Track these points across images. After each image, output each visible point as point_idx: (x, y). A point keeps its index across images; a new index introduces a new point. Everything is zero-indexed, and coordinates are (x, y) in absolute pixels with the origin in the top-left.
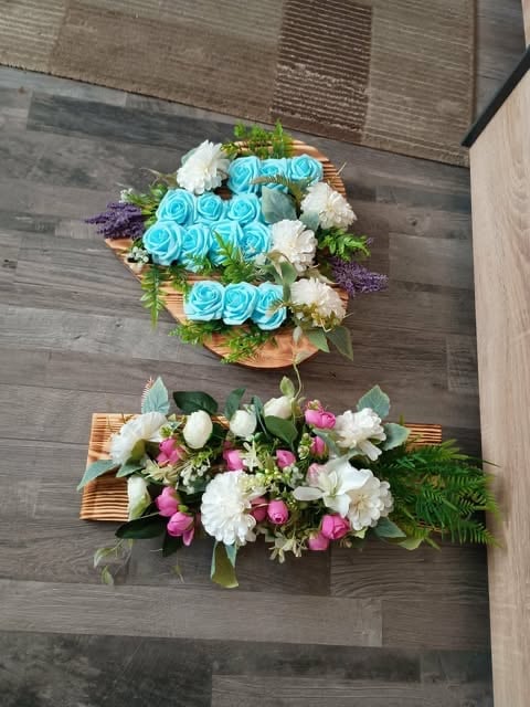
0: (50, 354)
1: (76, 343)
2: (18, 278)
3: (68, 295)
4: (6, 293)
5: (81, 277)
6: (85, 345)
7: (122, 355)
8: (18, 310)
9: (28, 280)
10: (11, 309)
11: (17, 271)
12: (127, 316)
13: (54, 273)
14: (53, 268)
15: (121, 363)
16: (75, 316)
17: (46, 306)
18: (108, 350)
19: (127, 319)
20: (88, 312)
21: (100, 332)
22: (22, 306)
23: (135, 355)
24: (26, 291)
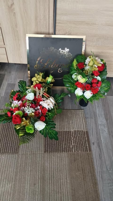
0: (110, 135)
1: (106, 131)
2: (96, 142)
3: (97, 133)
4: (100, 143)
5: (92, 131)
6: (106, 129)
7: (106, 123)
8: (102, 141)
9: (96, 140)
10: (103, 142)
11: (94, 142)
12: (98, 123)
13: (93, 136)
14: (92, 136)
15: (107, 124)
16: (101, 132)
17: (100, 136)
18: (106, 126)
19: (99, 123)
20: (99, 130)
21: (102, 127)
22: (101, 141)
23: (105, 122)
24: (98, 140)
